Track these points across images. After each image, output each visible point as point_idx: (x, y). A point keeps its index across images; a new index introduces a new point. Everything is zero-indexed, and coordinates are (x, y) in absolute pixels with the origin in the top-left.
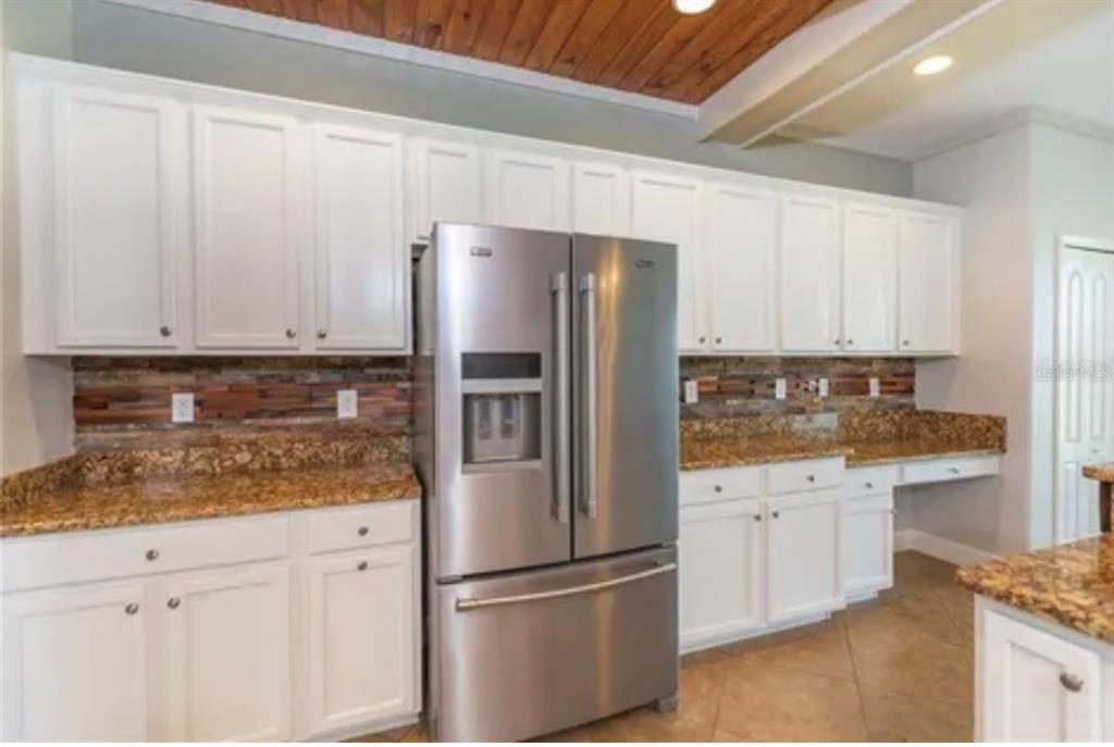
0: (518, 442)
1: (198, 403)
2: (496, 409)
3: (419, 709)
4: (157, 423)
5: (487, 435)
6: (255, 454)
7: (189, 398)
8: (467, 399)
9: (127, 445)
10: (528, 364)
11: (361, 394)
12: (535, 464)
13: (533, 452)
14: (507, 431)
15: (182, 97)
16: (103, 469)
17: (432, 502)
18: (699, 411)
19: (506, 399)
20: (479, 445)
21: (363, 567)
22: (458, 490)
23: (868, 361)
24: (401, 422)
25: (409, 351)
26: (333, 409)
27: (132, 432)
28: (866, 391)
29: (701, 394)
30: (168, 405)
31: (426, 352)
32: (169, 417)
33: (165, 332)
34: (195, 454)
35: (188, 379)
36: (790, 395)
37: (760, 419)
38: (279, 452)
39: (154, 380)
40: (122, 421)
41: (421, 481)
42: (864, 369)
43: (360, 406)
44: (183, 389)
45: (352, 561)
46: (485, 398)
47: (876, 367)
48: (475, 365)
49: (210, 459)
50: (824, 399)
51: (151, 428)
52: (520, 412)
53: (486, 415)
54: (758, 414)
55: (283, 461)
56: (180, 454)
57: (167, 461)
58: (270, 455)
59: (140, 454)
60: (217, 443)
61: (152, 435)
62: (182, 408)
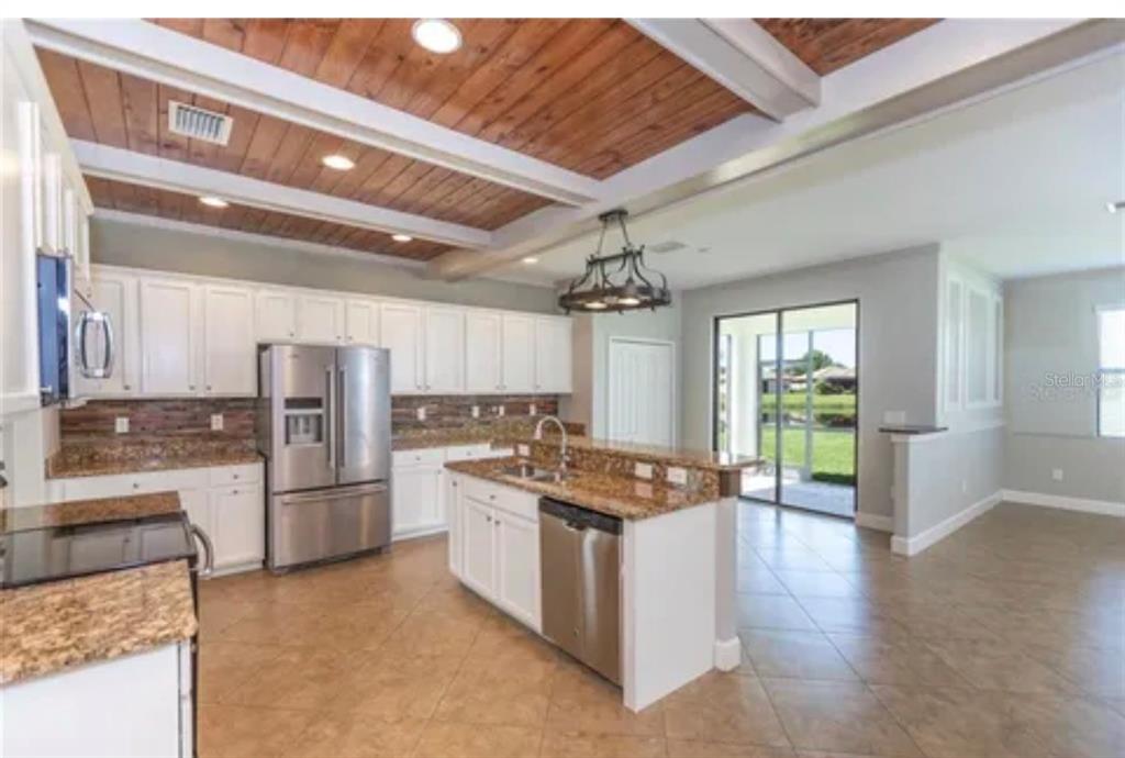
0: (312, 435)
1: (130, 422)
2: (301, 423)
3: (262, 557)
4: (108, 433)
5: (297, 433)
6: (164, 448)
7: (126, 420)
8: (287, 418)
9: (90, 445)
10: (316, 403)
11: (225, 416)
12: (319, 445)
13: (319, 439)
14: (307, 431)
15: (134, 275)
16: (77, 457)
17: (270, 464)
18: (426, 424)
19: (307, 418)
20: (293, 437)
21: (236, 492)
22: (283, 457)
23: (529, 396)
24: (250, 431)
25: (255, 395)
26: (209, 425)
27: (94, 438)
28: (528, 412)
29: (427, 415)
30: (113, 424)
31: (266, 394)
32: (113, 430)
33: (127, 388)
34: (129, 449)
35: (122, 410)
36: (481, 415)
37: (463, 429)
38: (177, 447)
39: (108, 411)
40: (87, 433)
41: (265, 457)
42: (526, 400)
43: (225, 424)
44: (122, 415)
45: (229, 490)
46: (296, 418)
47: (534, 399)
48: (291, 403)
49: (138, 452)
50: (502, 417)
51: (105, 436)
52: (313, 422)
53: (297, 422)
54: (461, 425)
55: (181, 452)
56: (120, 449)
57: (113, 452)
58: (173, 449)
59: (97, 449)
60: (143, 443)
61: (104, 439)
62: (122, 425)
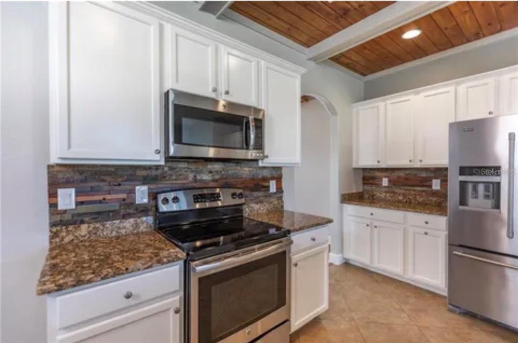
0: (493, 201)
1: (389, 181)
6: (404, 197)
7: (387, 179)
8: (461, 183)
9: (373, 190)
11: (440, 181)
14: (487, 197)
16: (368, 195)
21: (426, 234)
26: (431, 186)
27: (374, 187)
30: (382, 181)
32: (381, 184)
33: (378, 162)
34: (388, 195)
35: (385, 174)
38: (411, 197)
39: (378, 174)
40: (372, 184)
43: (441, 185)
44: (385, 177)
45: (423, 231)
46: (475, 185)
49: (392, 197)
51: (378, 187)
53: (475, 189)
55: (413, 201)
56: (384, 194)
57: (381, 195)
58: (409, 198)
59: (375, 193)
60: (394, 193)
61: (378, 189)
62: (385, 182)
